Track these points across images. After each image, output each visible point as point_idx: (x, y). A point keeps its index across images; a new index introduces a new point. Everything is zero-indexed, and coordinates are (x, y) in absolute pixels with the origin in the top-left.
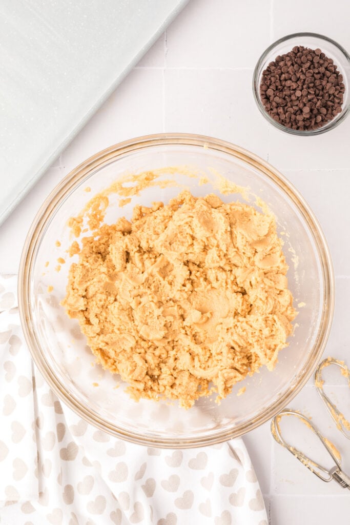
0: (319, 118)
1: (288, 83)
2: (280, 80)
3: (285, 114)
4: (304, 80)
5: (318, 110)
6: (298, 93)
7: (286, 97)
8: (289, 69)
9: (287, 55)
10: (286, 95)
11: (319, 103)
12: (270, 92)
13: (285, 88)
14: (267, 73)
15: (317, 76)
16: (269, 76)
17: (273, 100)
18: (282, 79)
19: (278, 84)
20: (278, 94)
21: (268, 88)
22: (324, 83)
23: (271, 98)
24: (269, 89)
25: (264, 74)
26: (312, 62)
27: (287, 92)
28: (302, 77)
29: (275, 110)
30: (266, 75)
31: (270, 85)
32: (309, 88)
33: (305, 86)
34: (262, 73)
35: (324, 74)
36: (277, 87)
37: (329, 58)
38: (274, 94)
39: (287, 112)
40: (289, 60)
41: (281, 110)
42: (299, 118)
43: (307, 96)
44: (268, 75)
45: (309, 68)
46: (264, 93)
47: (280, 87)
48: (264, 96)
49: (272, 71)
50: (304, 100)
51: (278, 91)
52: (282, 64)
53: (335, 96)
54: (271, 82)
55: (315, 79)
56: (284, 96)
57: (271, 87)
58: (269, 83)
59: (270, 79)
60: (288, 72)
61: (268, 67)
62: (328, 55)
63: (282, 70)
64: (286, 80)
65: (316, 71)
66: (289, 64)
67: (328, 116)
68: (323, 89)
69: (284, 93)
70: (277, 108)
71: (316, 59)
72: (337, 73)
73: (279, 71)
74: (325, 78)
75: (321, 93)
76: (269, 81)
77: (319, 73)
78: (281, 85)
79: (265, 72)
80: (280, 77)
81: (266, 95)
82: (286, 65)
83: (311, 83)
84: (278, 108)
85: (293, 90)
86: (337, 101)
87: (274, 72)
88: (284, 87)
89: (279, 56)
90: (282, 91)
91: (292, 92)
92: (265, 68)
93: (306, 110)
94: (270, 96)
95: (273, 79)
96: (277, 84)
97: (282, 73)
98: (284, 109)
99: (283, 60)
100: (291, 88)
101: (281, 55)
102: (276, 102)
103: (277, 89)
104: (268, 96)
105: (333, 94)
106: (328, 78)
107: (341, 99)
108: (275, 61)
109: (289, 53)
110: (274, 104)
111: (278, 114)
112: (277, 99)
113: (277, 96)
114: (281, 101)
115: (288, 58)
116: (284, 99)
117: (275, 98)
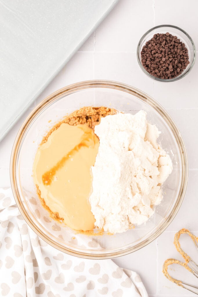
0: (179, 70)
1: (157, 55)
2: (151, 54)
3: (160, 72)
4: (165, 51)
5: (176, 65)
6: (164, 59)
7: (158, 63)
8: (155, 48)
9: (151, 40)
10: (157, 62)
11: (176, 62)
12: (148, 63)
13: (156, 58)
14: (143, 53)
15: (171, 47)
16: (145, 54)
18: (152, 54)
19: (151, 57)
20: (153, 63)
21: (146, 61)
22: (176, 50)
23: (150, 66)
24: (147, 61)
25: (142, 54)
26: (166, 40)
27: (157, 60)
28: (163, 50)
29: (153, 72)
31: (147, 58)
32: (168, 55)
33: (166, 54)
34: (140, 53)
35: (174, 45)
36: (151, 59)
37: (174, 36)
39: (160, 71)
40: (154, 43)
41: (157, 71)
42: (168, 72)
43: (169, 59)
44: (144, 53)
45: (166, 44)
46: (144, 64)
48: (145, 66)
49: (145, 51)
50: (168, 62)
51: (152, 61)
52: (150, 45)
53: (183, 56)
54: (147, 57)
55: (170, 49)
56: (156, 63)
57: (148, 60)
58: (146, 58)
59: (146, 56)
60: (155, 49)
61: (143, 49)
62: (173, 34)
63: (151, 49)
64: (155, 54)
65: (170, 45)
66: (154, 44)
67: (183, 67)
68: (176, 53)
69: (156, 61)
70: (154, 70)
71: (168, 38)
72: (181, 43)
73: (150, 50)
74: (176, 47)
75: (176, 56)
76: (146, 57)
77: (171, 45)
78: (153, 57)
79: (141, 52)
80: (151, 53)
81: (146, 65)
82: (152, 45)
83: (169, 52)
84: (155, 70)
85: (160, 58)
86: (185, 58)
87: (147, 51)
88: (155, 58)
90: (154, 60)
91: (160, 59)
92: (141, 50)
93: (171, 67)
94: (148, 65)
97: (152, 51)
98: (158, 70)
99: (150, 44)
100: (159, 57)
101: (148, 41)
102: (153, 67)
104: (147, 65)
105: (182, 55)
106: (177, 47)
107: (187, 56)
108: (145, 45)
109: (152, 39)
110: (152, 68)
111: (156, 73)
112: (153, 65)
113: (152, 64)
114: (155, 66)
115: (152, 42)
116: (157, 64)
117: (152, 65)
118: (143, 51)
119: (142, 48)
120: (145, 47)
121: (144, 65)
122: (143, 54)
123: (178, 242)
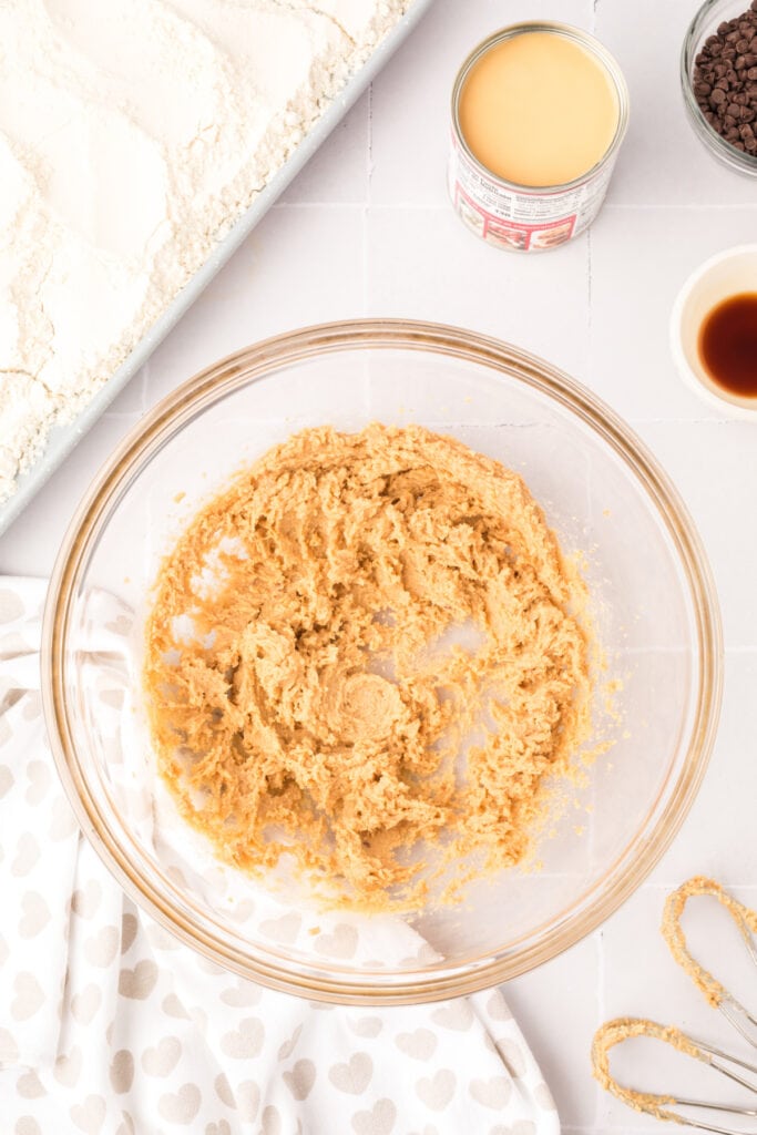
2: (734, 69)
7: (753, 103)
8: (751, 45)
9: (743, 18)
10: (751, 99)
12: (718, 96)
13: (748, 85)
14: (704, 59)
16: (711, 65)
17: (726, 113)
18: (738, 66)
19: (732, 78)
20: (735, 98)
21: (713, 89)
23: (722, 110)
24: (715, 91)
25: (698, 64)
27: (753, 92)
29: (733, 132)
30: (703, 63)
31: (716, 81)
34: (694, 61)
36: (730, 84)
38: (726, 100)
40: (750, 27)
41: (747, 130)
44: (707, 62)
46: (703, 100)
47: (736, 84)
48: (707, 107)
49: (713, 54)
51: (733, 93)
52: (733, 37)
54: (717, 75)
56: (748, 101)
57: (719, 85)
58: (712, 79)
59: (713, 71)
60: (749, 51)
61: (704, 48)
63: (737, 47)
64: (747, 68)
66: (750, 33)
69: (748, 93)
70: (736, 126)
73: (732, 50)
76: (712, 75)
78: (739, 80)
79: (698, 58)
80: (734, 63)
81: (708, 104)
82: (743, 37)
84: (741, 126)
87: (720, 56)
88: (744, 83)
89: (725, 23)
90: (741, 91)
92: (699, 50)
94: (717, 105)
95: (719, 69)
96: (730, 78)
97: (737, 55)
98: (752, 126)
99: (733, 31)
101: (728, 21)
102: (732, 116)
103: (731, 90)
104: (713, 106)
108: (716, 34)
109: (744, 15)
110: (730, 119)
111: (740, 139)
112: (733, 108)
113: (733, 102)
114: (743, 111)
115: (745, 24)
116: (749, 106)
117: (729, 108)
118: (706, 53)
119: (702, 43)
120: (711, 42)
121: (701, 105)
122: (703, 66)
123: (678, 930)
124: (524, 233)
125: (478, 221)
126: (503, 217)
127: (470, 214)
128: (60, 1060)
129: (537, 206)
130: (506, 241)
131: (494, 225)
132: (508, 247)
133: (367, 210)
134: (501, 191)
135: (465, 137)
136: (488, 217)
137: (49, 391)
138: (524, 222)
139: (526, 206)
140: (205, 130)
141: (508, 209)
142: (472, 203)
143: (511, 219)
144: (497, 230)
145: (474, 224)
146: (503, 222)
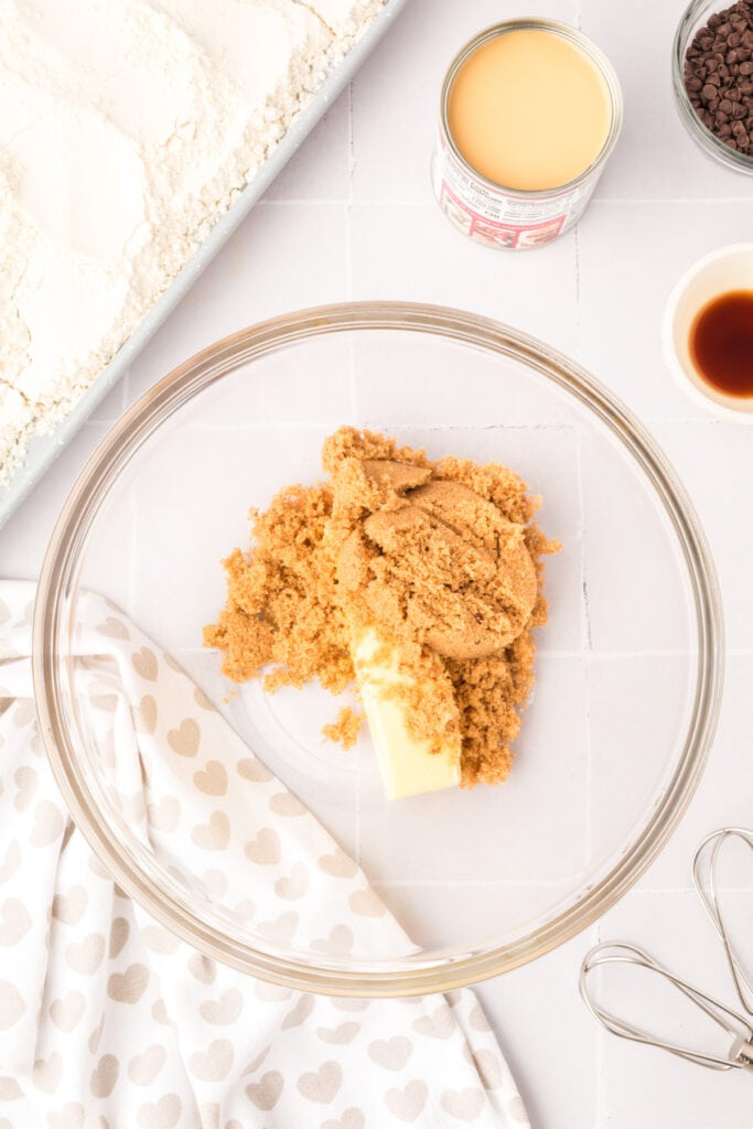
1: (746, 68)
2: (725, 63)
3: (748, 134)
7: (746, 99)
8: (743, 39)
9: (733, 10)
10: (743, 95)
12: (710, 92)
13: (740, 80)
14: (695, 53)
16: (702, 59)
17: (718, 109)
18: (730, 61)
19: (724, 72)
20: (727, 94)
21: (704, 84)
23: (713, 106)
24: (707, 87)
25: (690, 57)
27: (746, 88)
29: (726, 129)
30: (694, 57)
31: (707, 76)
34: (685, 51)
36: (722, 79)
38: (718, 95)
40: (741, 20)
41: (739, 127)
44: (698, 56)
46: (695, 96)
47: (727, 79)
48: (698, 103)
49: (705, 48)
51: (725, 88)
52: (723, 29)
54: (708, 70)
56: (740, 96)
57: (711, 80)
58: (704, 74)
59: (704, 65)
61: (695, 41)
63: (729, 42)
64: (739, 62)
66: (742, 26)
69: (739, 89)
70: (728, 123)
73: (723, 44)
76: (703, 70)
78: (730, 76)
79: (689, 51)
80: (725, 57)
81: (700, 100)
82: (734, 30)
84: (733, 123)
87: (711, 49)
88: (736, 78)
89: (715, 15)
90: (733, 87)
92: (689, 44)
94: (709, 101)
95: (711, 63)
96: (721, 74)
97: (728, 49)
98: (744, 124)
99: (723, 23)
101: (718, 13)
102: (724, 112)
103: (722, 85)
104: (705, 102)
108: (706, 26)
109: (735, 6)
110: (721, 116)
111: (733, 136)
112: (725, 104)
113: (724, 98)
114: (735, 107)
115: (736, 17)
116: (741, 102)
117: (721, 104)
118: (697, 45)
119: (693, 36)
120: (701, 35)
121: (692, 100)
122: (693, 60)
124: (512, 233)
125: (464, 220)
126: (492, 218)
127: (456, 213)
128: (38, 1064)
129: (528, 209)
130: (493, 239)
131: (482, 225)
132: (495, 245)
133: (349, 208)
134: (491, 195)
135: (454, 139)
136: (475, 217)
137: (26, 400)
138: (513, 224)
139: (518, 209)
140: (182, 126)
141: (498, 211)
142: (460, 203)
143: (500, 220)
144: (484, 229)
145: (461, 222)
146: (492, 223)
